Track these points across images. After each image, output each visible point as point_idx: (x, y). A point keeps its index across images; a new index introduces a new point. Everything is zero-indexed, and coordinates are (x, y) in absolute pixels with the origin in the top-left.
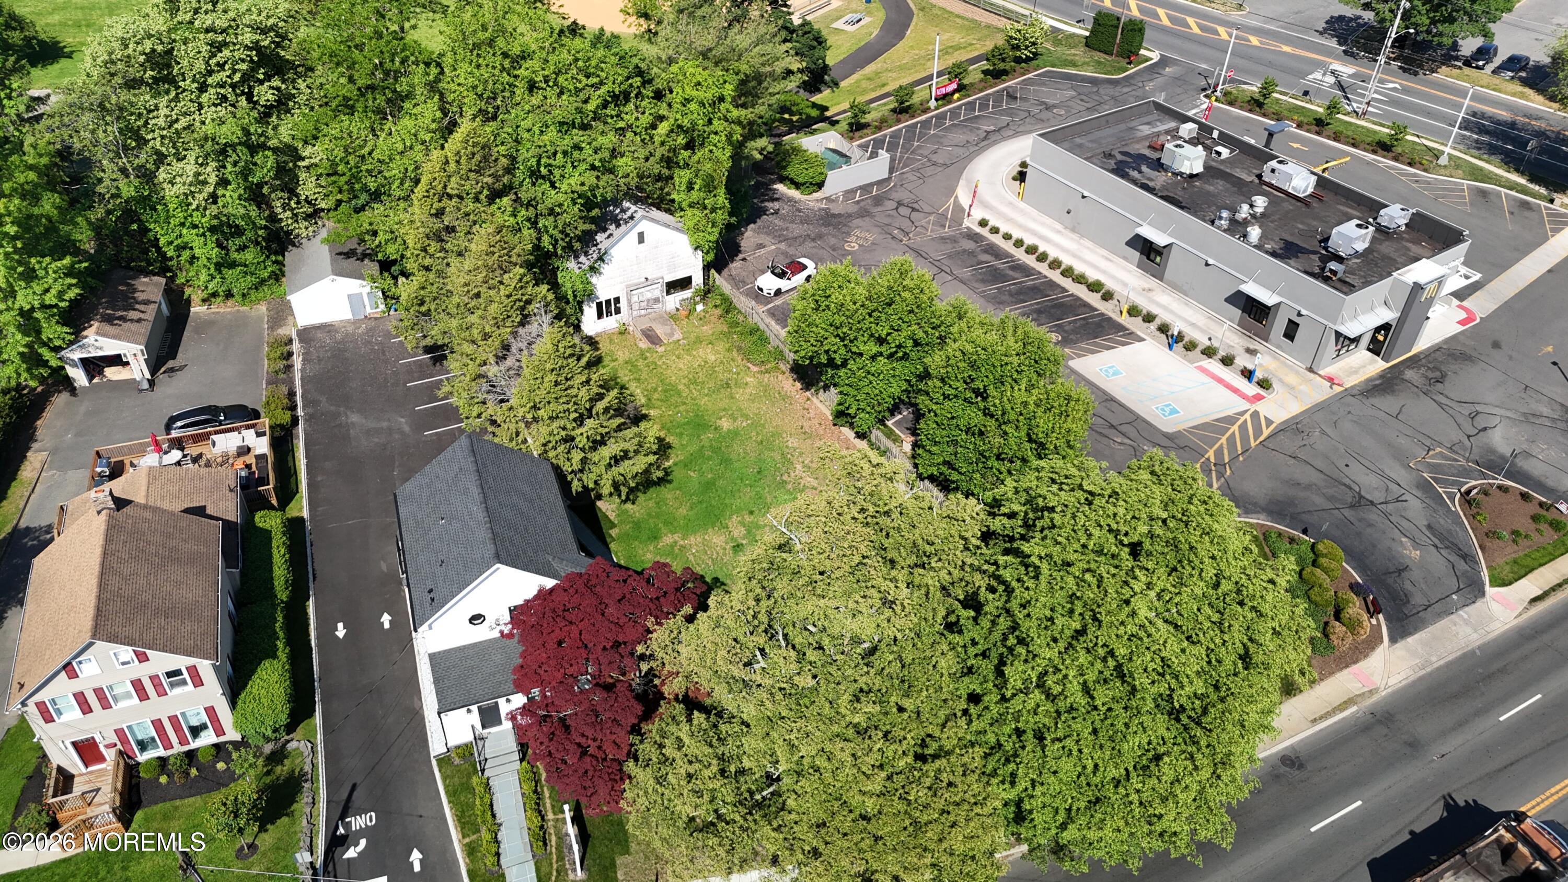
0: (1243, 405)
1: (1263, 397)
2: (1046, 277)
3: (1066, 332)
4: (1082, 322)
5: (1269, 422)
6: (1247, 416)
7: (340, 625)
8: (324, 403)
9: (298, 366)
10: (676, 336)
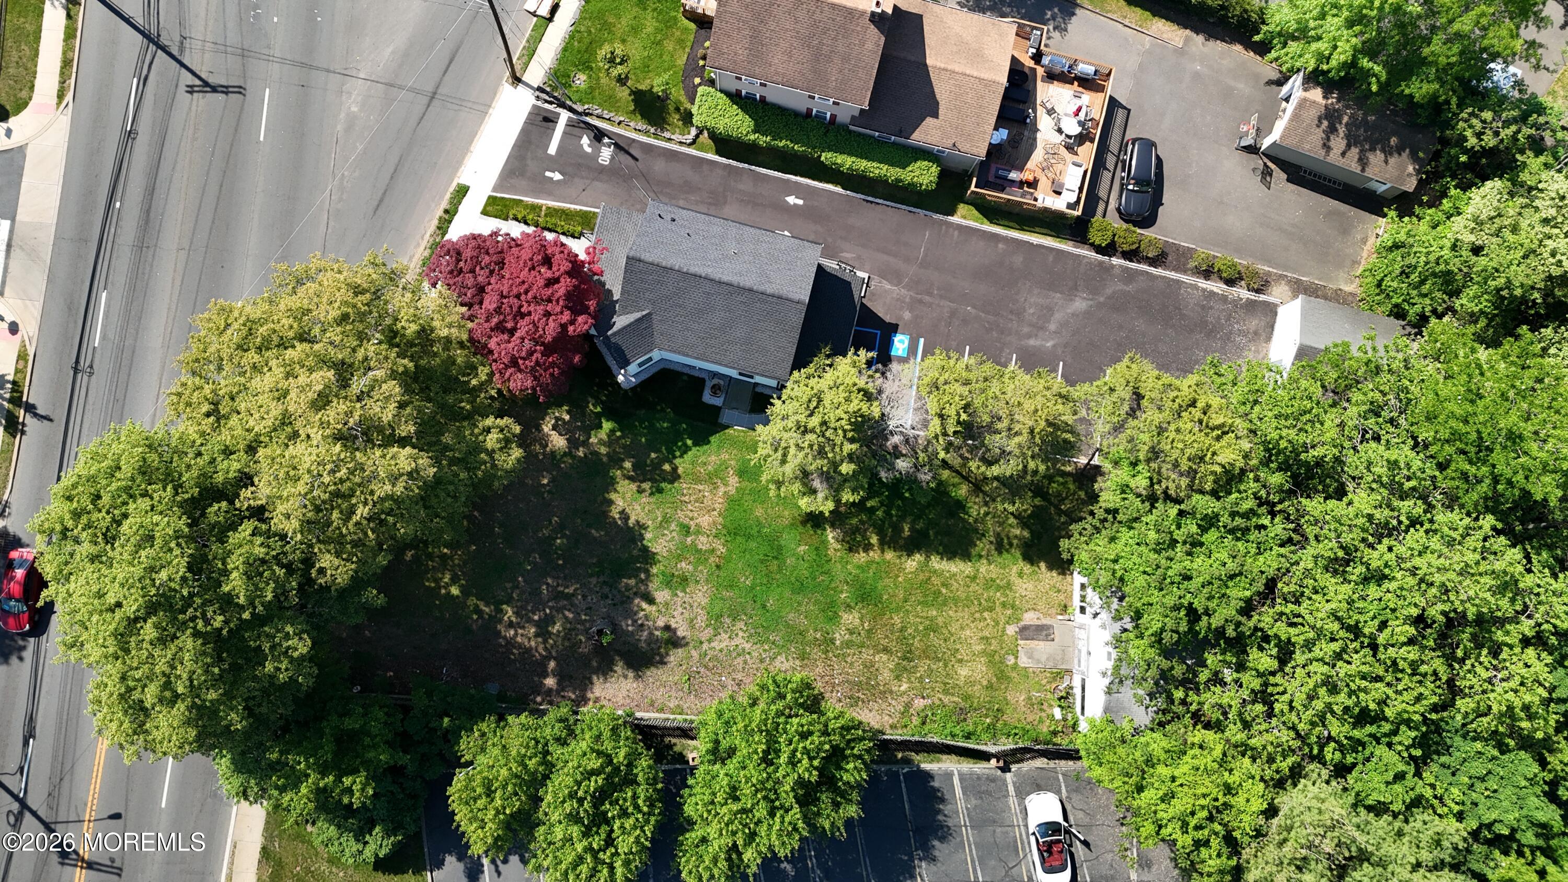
7: (800, 202)
8: (1120, 286)
9: (1203, 284)
10: (1024, 661)
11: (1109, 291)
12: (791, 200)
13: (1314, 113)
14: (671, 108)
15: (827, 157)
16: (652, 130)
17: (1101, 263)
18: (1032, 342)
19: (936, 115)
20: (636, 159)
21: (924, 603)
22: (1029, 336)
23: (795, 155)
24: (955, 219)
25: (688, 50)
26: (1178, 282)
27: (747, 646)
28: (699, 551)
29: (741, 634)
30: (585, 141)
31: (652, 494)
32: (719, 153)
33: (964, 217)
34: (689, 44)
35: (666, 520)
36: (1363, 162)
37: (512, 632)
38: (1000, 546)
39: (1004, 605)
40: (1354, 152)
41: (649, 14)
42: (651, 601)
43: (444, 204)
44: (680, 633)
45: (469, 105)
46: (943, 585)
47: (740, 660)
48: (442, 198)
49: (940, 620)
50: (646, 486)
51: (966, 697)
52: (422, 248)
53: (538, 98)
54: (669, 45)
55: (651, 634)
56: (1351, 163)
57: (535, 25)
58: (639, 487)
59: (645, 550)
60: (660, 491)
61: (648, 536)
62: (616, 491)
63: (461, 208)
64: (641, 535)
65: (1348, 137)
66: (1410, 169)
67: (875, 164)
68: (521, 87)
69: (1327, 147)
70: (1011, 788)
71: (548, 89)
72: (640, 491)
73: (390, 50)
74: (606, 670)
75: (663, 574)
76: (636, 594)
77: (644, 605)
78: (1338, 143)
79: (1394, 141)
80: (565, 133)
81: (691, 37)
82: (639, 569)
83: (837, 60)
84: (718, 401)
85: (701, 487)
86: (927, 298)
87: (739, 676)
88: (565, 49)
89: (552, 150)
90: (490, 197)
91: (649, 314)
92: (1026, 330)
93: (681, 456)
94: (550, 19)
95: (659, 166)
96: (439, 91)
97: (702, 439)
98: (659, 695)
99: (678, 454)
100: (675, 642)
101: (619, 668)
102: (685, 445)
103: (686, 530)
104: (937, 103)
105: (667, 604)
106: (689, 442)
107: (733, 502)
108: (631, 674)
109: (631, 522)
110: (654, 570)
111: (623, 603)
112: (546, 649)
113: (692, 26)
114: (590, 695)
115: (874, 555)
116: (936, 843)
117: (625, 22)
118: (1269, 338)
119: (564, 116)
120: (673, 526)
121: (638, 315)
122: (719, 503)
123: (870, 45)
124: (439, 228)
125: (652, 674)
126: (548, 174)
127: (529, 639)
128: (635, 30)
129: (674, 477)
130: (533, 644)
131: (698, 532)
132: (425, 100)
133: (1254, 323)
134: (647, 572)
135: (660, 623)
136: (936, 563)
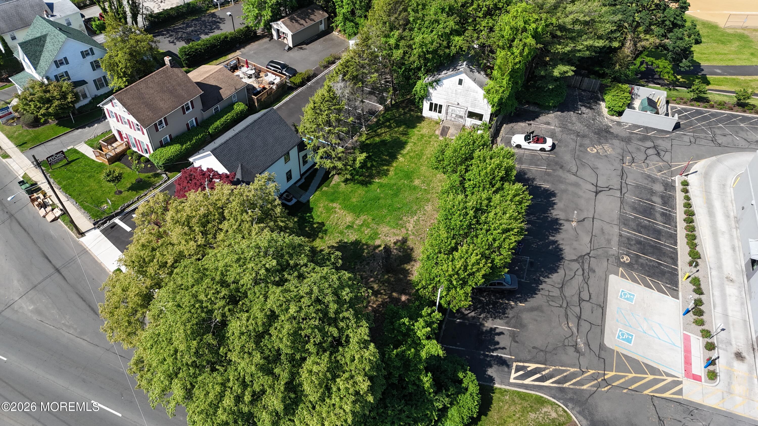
0: (679, 372)
1: (701, 381)
2: (676, 231)
3: (637, 261)
4: (656, 265)
5: (680, 392)
6: (670, 379)
9: (331, 68)
10: (454, 138)
13: (288, 22)
14: (147, 179)
15: (211, 130)
16: (152, 189)
17: (307, 87)
19: (221, 89)
26: (326, 73)
28: (362, 225)
29: (409, 219)
31: (325, 234)
35: (341, 233)
39: (430, 138)
40: (307, 20)
42: (378, 246)
46: (414, 152)
53: (99, 227)
56: (310, 23)
57: (62, 219)
61: (346, 240)
65: (301, 19)
67: (226, 116)
68: (86, 234)
69: (302, 25)
71: (98, 221)
73: (15, 283)
76: (372, 251)
77: (379, 249)
78: (302, 22)
80: (125, 223)
83: (178, 88)
84: (294, 201)
88: (85, 209)
89: (128, 229)
94: (66, 212)
96: (57, 267)
100: (403, 242)
103: (350, 227)
104: (216, 86)
105: (382, 241)
106: (308, 214)
107: (345, 208)
109: (336, 245)
110: (364, 242)
116: (526, 176)
119: (117, 220)
120: (345, 231)
122: (343, 212)
125: (415, 255)
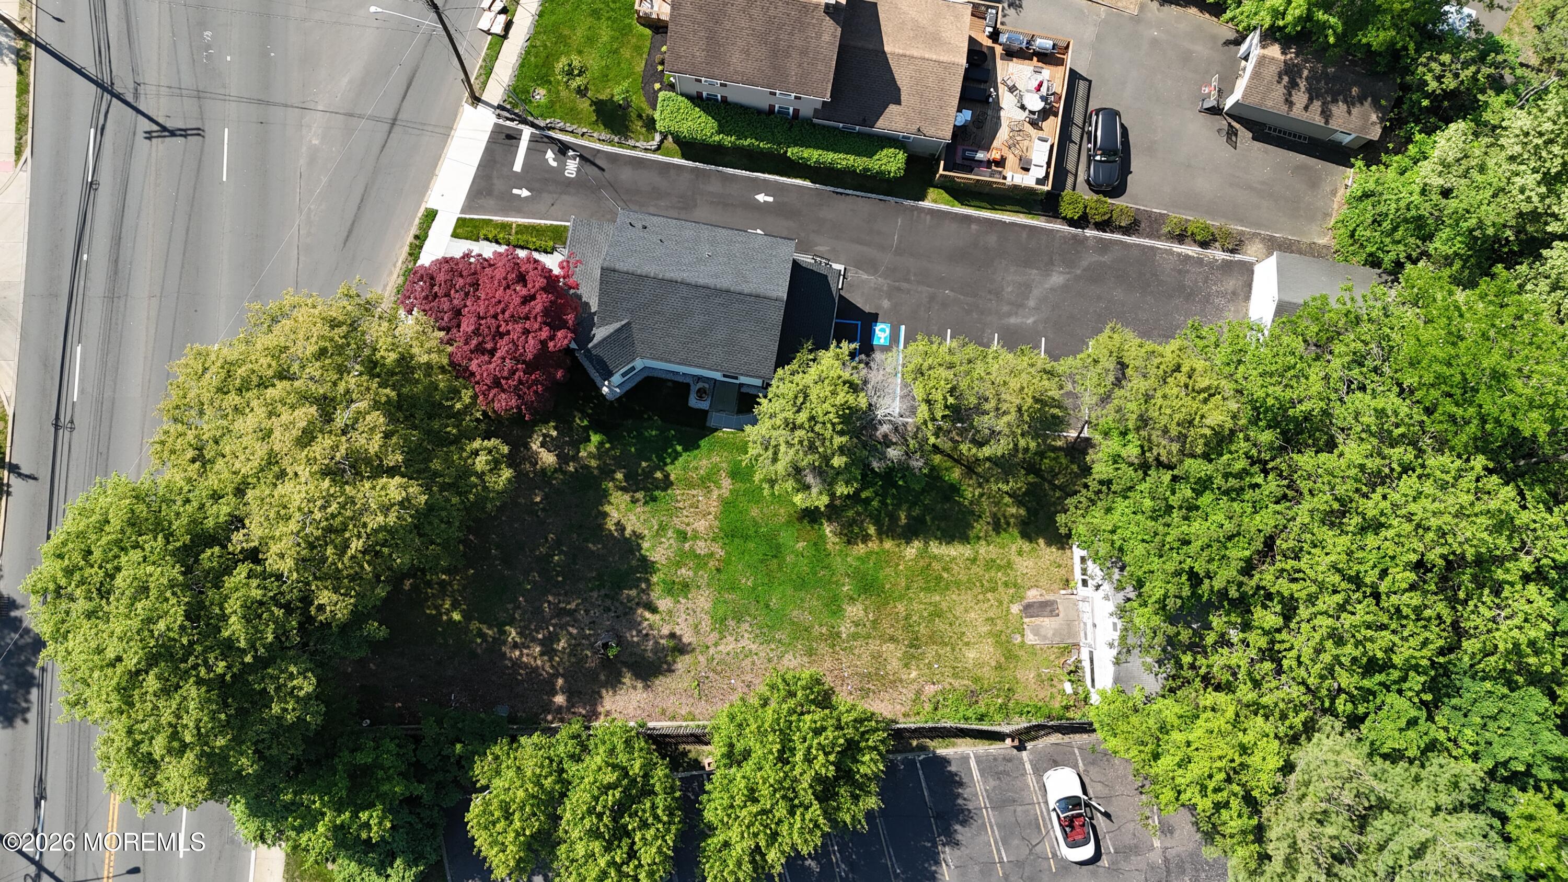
7: (770, 199)
8: (1096, 258)
9: (1177, 248)
10: (1030, 639)
11: (1084, 263)
12: (761, 198)
13: (1271, 71)
14: (634, 115)
15: (793, 152)
16: (616, 139)
17: (1075, 236)
18: (1013, 320)
19: (898, 102)
20: (603, 170)
21: (927, 589)
22: (1009, 315)
23: (762, 153)
24: (926, 204)
25: (645, 56)
26: (1152, 248)
27: (754, 647)
28: (698, 556)
29: (746, 635)
30: (550, 155)
31: (646, 503)
32: (685, 156)
33: (935, 201)
34: (646, 50)
35: (662, 528)
36: (1326, 114)
37: (517, 653)
38: (998, 526)
39: (1006, 584)
40: (1317, 105)
41: (604, 24)
42: (654, 610)
43: (414, 230)
44: (685, 640)
45: (430, 128)
46: (944, 569)
47: (748, 662)
48: (411, 224)
49: (944, 605)
50: (640, 495)
51: (976, 680)
52: (395, 276)
53: (499, 116)
54: (626, 53)
55: (657, 643)
56: (1314, 116)
57: (490, 44)
58: (633, 497)
59: (644, 559)
60: (654, 499)
61: (646, 545)
62: (610, 503)
63: (430, 233)
64: (639, 545)
65: (1309, 90)
66: (1374, 117)
67: (842, 156)
68: (481, 107)
69: (1289, 103)
70: (1028, 766)
71: (508, 107)
72: (634, 501)
73: (345, 80)
74: (614, 682)
75: (664, 582)
76: (638, 604)
77: (647, 615)
78: (1300, 98)
79: (1355, 91)
80: (528, 149)
81: (648, 44)
82: (640, 579)
83: (795, 54)
84: (704, 405)
85: (694, 492)
86: (905, 285)
87: (748, 678)
88: (522, 66)
89: (518, 167)
90: (459, 219)
91: (628, 324)
92: (1006, 308)
93: (672, 463)
94: (505, 36)
95: (626, 175)
96: (400, 117)
97: (691, 445)
98: (671, 703)
99: (668, 461)
100: (681, 649)
101: (627, 680)
102: (675, 451)
103: (683, 536)
104: (898, 90)
105: (670, 612)
106: (679, 448)
107: (728, 505)
108: (640, 685)
109: (628, 533)
110: (655, 579)
111: (625, 614)
112: (552, 667)
113: (648, 32)
114: (600, 709)
115: (873, 545)
116: (958, 827)
117: (580, 32)
118: (1247, 297)
119: (527, 132)
120: (670, 533)
121: (617, 325)
122: (714, 506)
123: (826, 37)
124: (410, 254)
125: (661, 683)
126: (515, 191)
127: (535, 658)
128: (591, 40)
129: (667, 484)
130: (539, 662)
131: (695, 537)
132: (386, 127)
133: (1231, 284)
134: (647, 581)
135: (665, 631)
136: (935, 548)
